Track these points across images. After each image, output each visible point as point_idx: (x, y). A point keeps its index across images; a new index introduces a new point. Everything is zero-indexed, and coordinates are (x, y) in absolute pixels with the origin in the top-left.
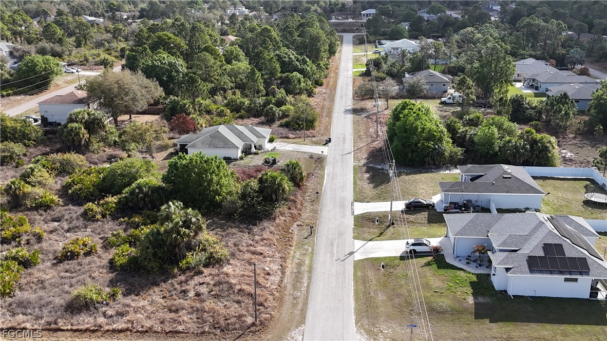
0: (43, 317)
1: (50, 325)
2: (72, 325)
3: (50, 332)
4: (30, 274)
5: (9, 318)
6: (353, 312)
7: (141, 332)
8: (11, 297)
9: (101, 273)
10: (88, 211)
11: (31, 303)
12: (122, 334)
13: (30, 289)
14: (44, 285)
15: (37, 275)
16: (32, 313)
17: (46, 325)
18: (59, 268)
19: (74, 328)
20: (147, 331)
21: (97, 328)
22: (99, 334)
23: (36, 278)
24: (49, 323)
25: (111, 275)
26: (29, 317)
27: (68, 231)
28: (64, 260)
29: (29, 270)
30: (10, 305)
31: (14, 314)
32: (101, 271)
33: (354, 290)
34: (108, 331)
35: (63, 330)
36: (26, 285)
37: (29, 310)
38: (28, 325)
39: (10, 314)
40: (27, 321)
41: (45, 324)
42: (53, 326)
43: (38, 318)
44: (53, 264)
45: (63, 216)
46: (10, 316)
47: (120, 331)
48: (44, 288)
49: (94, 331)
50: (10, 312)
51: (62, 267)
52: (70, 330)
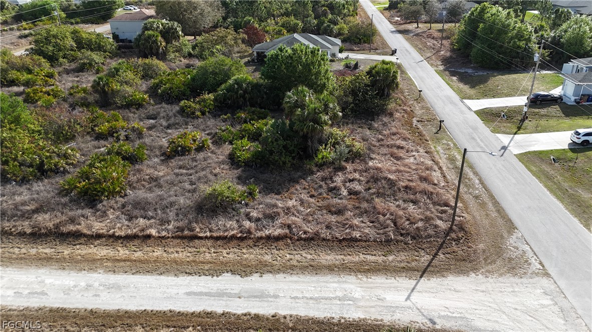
0: (171, 222)
1: (182, 231)
2: (210, 231)
3: (184, 241)
4: (139, 171)
5: (126, 223)
7: (305, 240)
8: (123, 197)
9: (223, 169)
10: (185, 108)
11: (150, 204)
12: (281, 243)
13: (142, 188)
14: (160, 183)
15: (148, 172)
16: (154, 215)
17: (177, 232)
18: (170, 164)
19: (215, 234)
20: (312, 239)
21: (245, 235)
22: (250, 242)
23: (147, 175)
24: (181, 229)
25: (236, 171)
26: (153, 221)
27: (168, 127)
28: (175, 156)
29: (137, 167)
30: (124, 206)
31: (132, 218)
32: (222, 167)
34: (261, 238)
35: (201, 238)
36: (137, 183)
37: (149, 212)
38: (153, 232)
39: (126, 217)
40: (151, 227)
41: (176, 230)
42: (186, 232)
43: (164, 222)
44: (162, 160)
45: (159, 113)
46: (126, 220)
47: (278, 238)
48: (160, 186)
49: (242, 239)
50: (125, 215)
51: (174, 162)
52: (209, 238)
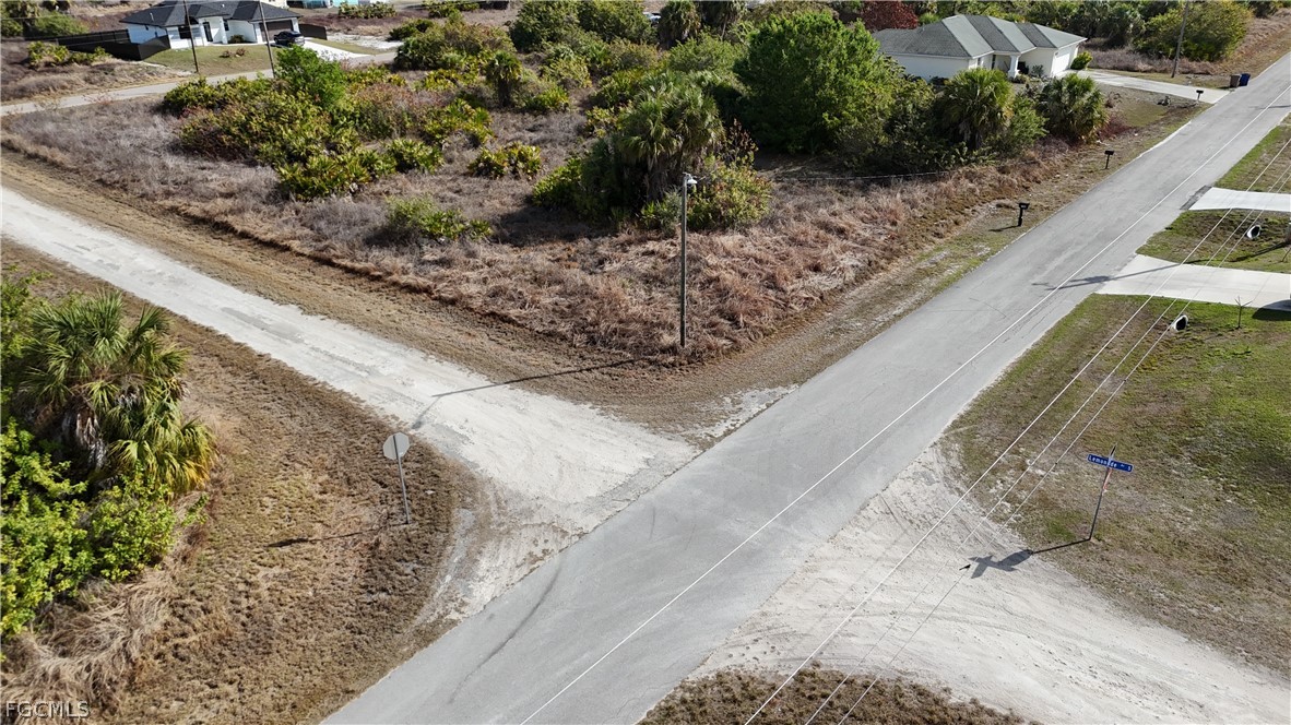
1: (324, 250)
3: (314, 263)
6: (975, 396)
7: (443, 301)
11: (336, 214)
12: (409, 296)
17: (318, 250)
18: (449, 184)
20: (453, 302)
22: (375, 285)
25: (512, 208)
28: (471, 176)
33: (1030, 353)
34: (398, 284)
38: (295, 244)
45: (549, 124)
47: (413, 290)
49: (373, 278)
51: (457, 183)
